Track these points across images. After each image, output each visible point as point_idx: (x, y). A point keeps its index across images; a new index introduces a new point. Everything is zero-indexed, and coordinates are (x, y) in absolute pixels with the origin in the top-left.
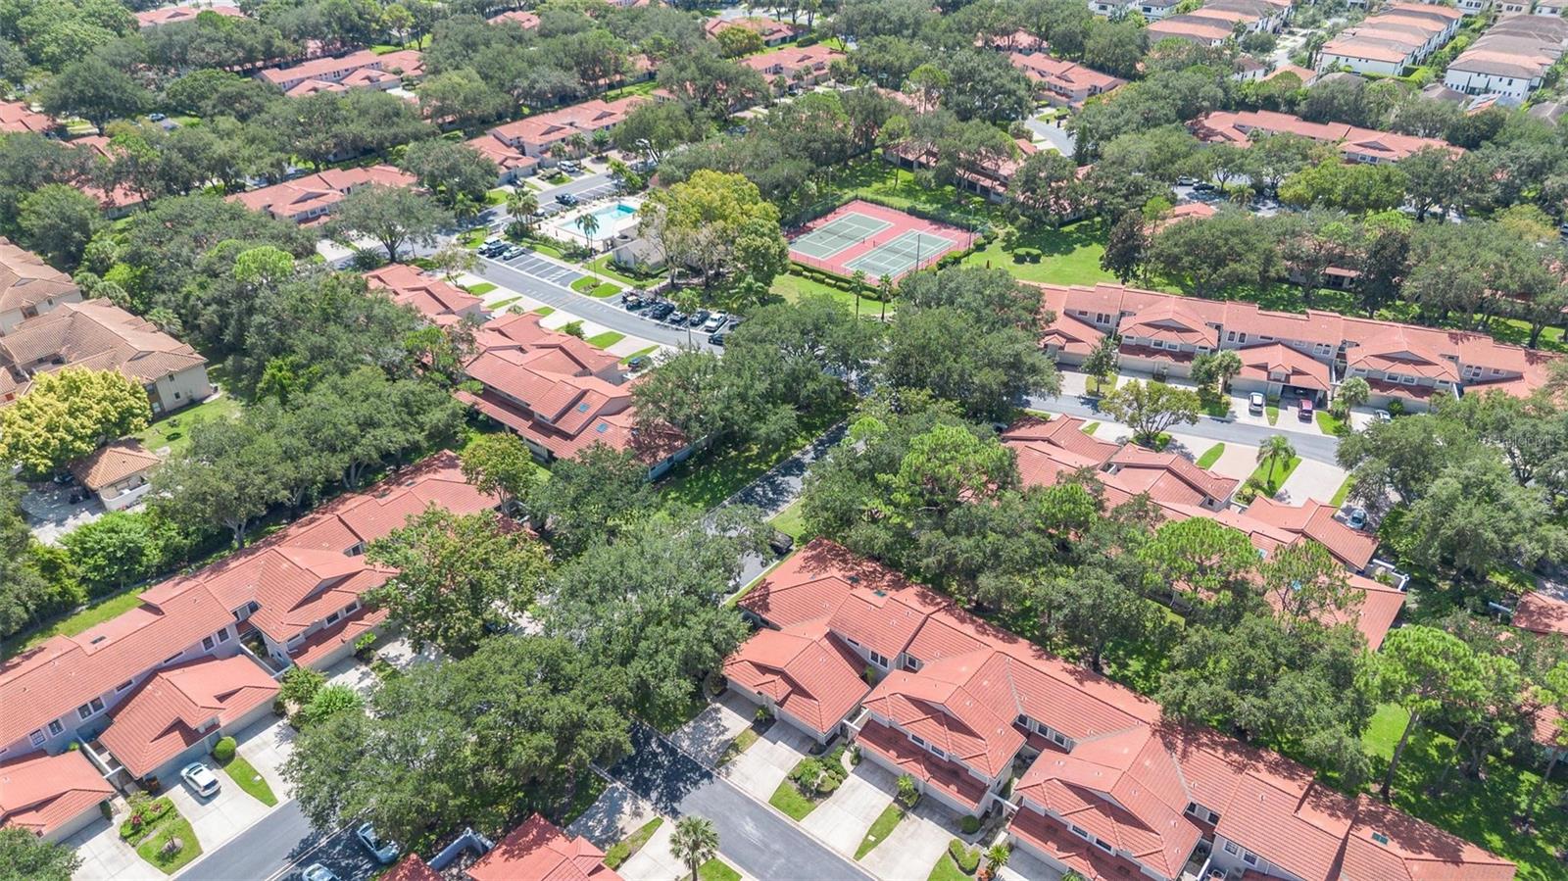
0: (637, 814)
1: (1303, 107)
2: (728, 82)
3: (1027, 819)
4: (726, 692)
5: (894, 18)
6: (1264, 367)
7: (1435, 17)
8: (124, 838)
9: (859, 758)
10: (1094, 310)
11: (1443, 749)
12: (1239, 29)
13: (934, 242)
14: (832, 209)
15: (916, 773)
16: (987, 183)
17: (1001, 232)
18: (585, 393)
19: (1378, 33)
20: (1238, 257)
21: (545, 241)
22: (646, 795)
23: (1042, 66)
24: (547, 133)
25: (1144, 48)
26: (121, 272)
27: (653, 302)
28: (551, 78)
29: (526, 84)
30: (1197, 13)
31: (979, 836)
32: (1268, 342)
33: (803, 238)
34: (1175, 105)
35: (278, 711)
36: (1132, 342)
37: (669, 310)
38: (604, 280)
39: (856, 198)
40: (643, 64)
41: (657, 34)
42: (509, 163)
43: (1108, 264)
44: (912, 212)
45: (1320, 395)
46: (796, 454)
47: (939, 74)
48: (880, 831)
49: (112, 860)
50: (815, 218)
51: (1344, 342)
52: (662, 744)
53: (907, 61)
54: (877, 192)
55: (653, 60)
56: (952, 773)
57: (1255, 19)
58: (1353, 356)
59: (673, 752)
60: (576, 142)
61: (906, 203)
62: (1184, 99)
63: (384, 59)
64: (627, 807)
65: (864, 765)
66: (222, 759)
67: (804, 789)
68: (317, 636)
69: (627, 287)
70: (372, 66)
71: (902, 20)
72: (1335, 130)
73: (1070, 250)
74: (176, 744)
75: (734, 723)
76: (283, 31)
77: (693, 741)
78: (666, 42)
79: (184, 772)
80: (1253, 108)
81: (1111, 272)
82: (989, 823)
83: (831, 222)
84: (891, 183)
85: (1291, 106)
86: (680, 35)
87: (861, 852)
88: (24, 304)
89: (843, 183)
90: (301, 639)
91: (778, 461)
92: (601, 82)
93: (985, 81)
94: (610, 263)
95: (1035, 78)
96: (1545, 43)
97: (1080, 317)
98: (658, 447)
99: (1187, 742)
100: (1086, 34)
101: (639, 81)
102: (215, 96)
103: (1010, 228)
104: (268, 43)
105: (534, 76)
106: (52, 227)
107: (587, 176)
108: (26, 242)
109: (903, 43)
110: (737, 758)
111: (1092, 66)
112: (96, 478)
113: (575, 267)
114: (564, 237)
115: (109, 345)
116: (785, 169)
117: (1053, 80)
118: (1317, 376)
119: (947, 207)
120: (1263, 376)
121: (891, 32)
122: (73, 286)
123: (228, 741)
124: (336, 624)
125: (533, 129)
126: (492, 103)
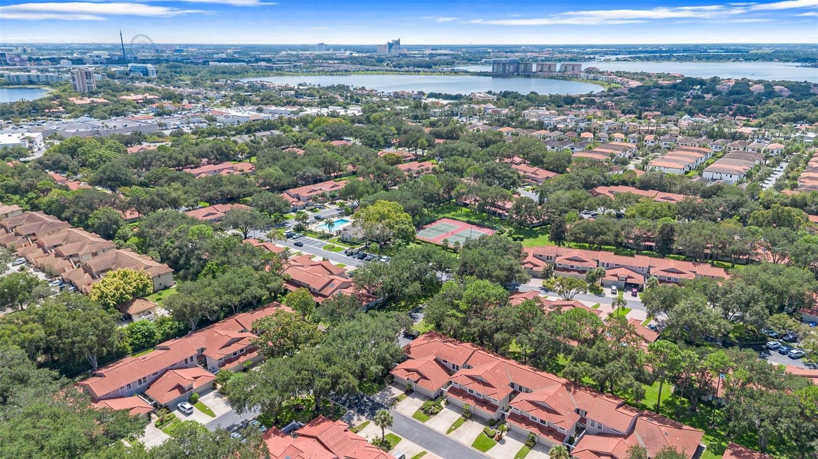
0: (359, 420)
1: (638, 184)
2: (387, 173)
3: (514, 417)
4: (393, 381)
5: (460, 149)
6: (616, 275)
7: (699, 152)
8: (157, 426)
9: (447, 403)
10: (545, 254)
11: (683, 403)
12: (612, 156)
13: (478, 233)
14: (434, 221)
15: (471, 404)
16: (501, 211)
17: (507, 230)
18: (333, 280)
19: (673, 158)
20: (605, 234)
21: (311, 232)
22: (363, 414)
23: (525, 169)
24: (311, 192)
25: (569, 162)
26: (134, 240)
27: (358, 253)
28: (311, 171)
29: (301, 173)
30: (594, 150)
31: (496, 426)
32: (618, 266)
33: (422, 231)
34: (582, 183)
35: (214, 388)
36: (561, 266)
37: (365, 256)
38: (337, 246)
39: (444, 217)
40: (350, 168)
41: (357, 155)
42: (294, 203)
43: (551, 240)
44: (468, 222)
45: (640, 286)
46: (420, 306)
47: (479, 170)
48: (456, 425)
49: (152, 433)
50: (427, 224)
51: (650, 267)
52: (368, 399)
53: (466, 166)
54: (453, 215)
55: (354, 166)
56: (484, 403)
57: (620, 152)
58: (652, 271)
59: (373, 401)
60: (323, 195)
61: (466, 219)
62: (586, 180)
63: (236, 166)
64: (355, 418)
65: (450, 405)
66: (193, 401)
67: (426, 412)
68: (229, 360)
69: (347, 248)
70: (230, 168)
71: (463, 151)
72: (651, 193)
73: (536, 236)
74: (177, 394)
75: (397, 392)
76: (193, 153)
77: (381, 398)
78: (361, 158)
79: (179, 405)
80: (617, 185)
81: (553, 242)
82: (499, 423)
83: (434, 225)
84: (459, 212)
85: (633, 184)
86: (367, 156)
87: (449, 432)
88: (94, 251)
89: (438, 212)
90: (223, 361)
91: (413, 308)
92: (332, 175)
93: (499, 173)
94: (339, 239)
95: (522, 173)
96: (746, 162)
97: (539, 257)
98: (363, 301)
99: (575, 388)
100: (544, 156)
101: (348, 175)
102: (167, 178)
103: (511, 229)
104: (187, 159)
105: (304, 170)
106: (104, 223)
107: (327, 209)
108: (91, 230)
109: (464, 160)
110: (398, 403)
111: (547, 169)
112: (132, 310)
113: (324, 242)
114: (318, 230)
115: (133, 263)
116: (413, 203)
117: (530, 174)
118: (638, 279)
119: (484, 220)
120: (616, 279)
121: (458, 155)
122: (114, 245)
123: (196, 395)
124: (235, 357)
125: (304, 191)
126: (286, 181)
